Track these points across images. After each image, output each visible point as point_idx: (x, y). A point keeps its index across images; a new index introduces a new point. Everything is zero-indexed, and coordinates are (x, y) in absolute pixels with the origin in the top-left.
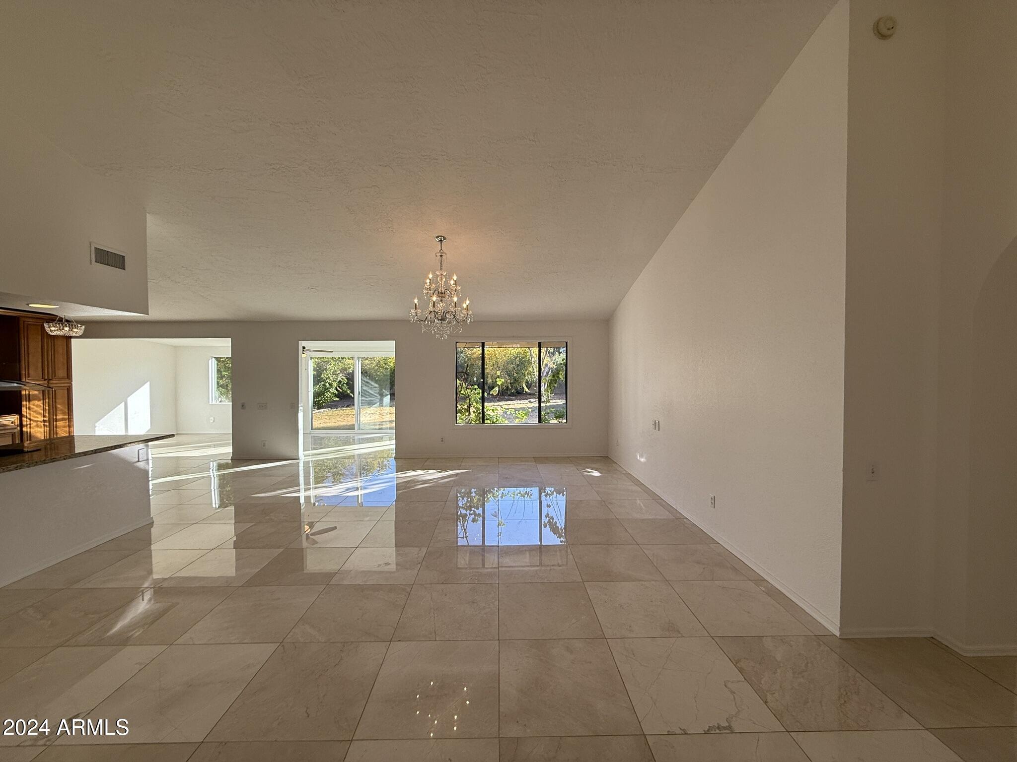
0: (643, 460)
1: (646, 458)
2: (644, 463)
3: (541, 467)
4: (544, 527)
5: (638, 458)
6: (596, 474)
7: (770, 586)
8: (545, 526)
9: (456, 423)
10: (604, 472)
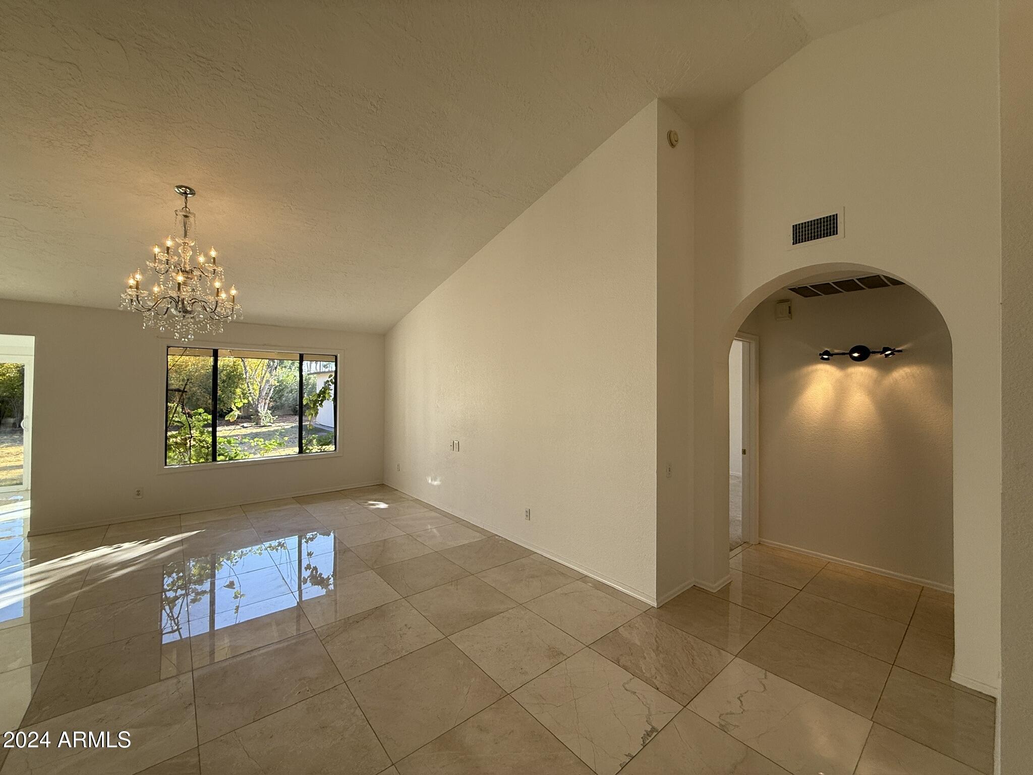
0: (436, 483)
1: (440, 481)
2: (439, 486)
3: (310, 508)
4: (304, 584)
5: (430, 481)
6: (383, 506)
7: (593, 580)
8: (305, 582)
9: (166, 465)
10: (390, 502)
